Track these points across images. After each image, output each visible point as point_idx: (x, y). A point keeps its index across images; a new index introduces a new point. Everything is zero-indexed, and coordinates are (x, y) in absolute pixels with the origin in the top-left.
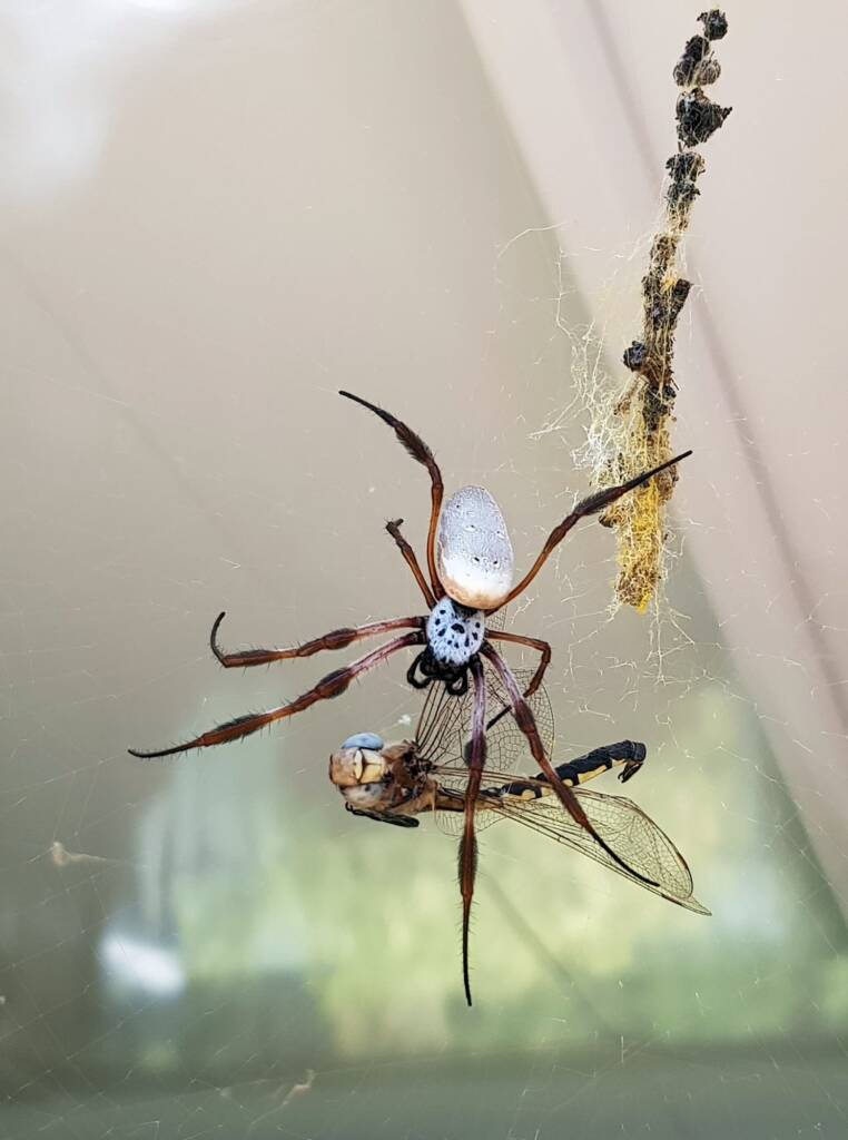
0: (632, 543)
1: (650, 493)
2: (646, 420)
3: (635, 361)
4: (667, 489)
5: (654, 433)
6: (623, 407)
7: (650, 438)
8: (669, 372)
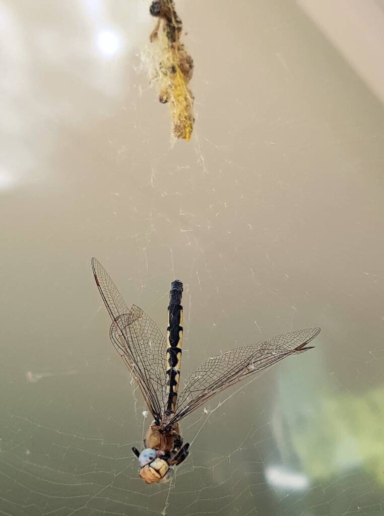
0: (175, 104)
1: (178, 76)
2: (169, 38)
3: (156, 10)
4: (188, 72)
5: (174, 44)
6: (155, 35)
7: (172, 47)
8: (175, 13)
